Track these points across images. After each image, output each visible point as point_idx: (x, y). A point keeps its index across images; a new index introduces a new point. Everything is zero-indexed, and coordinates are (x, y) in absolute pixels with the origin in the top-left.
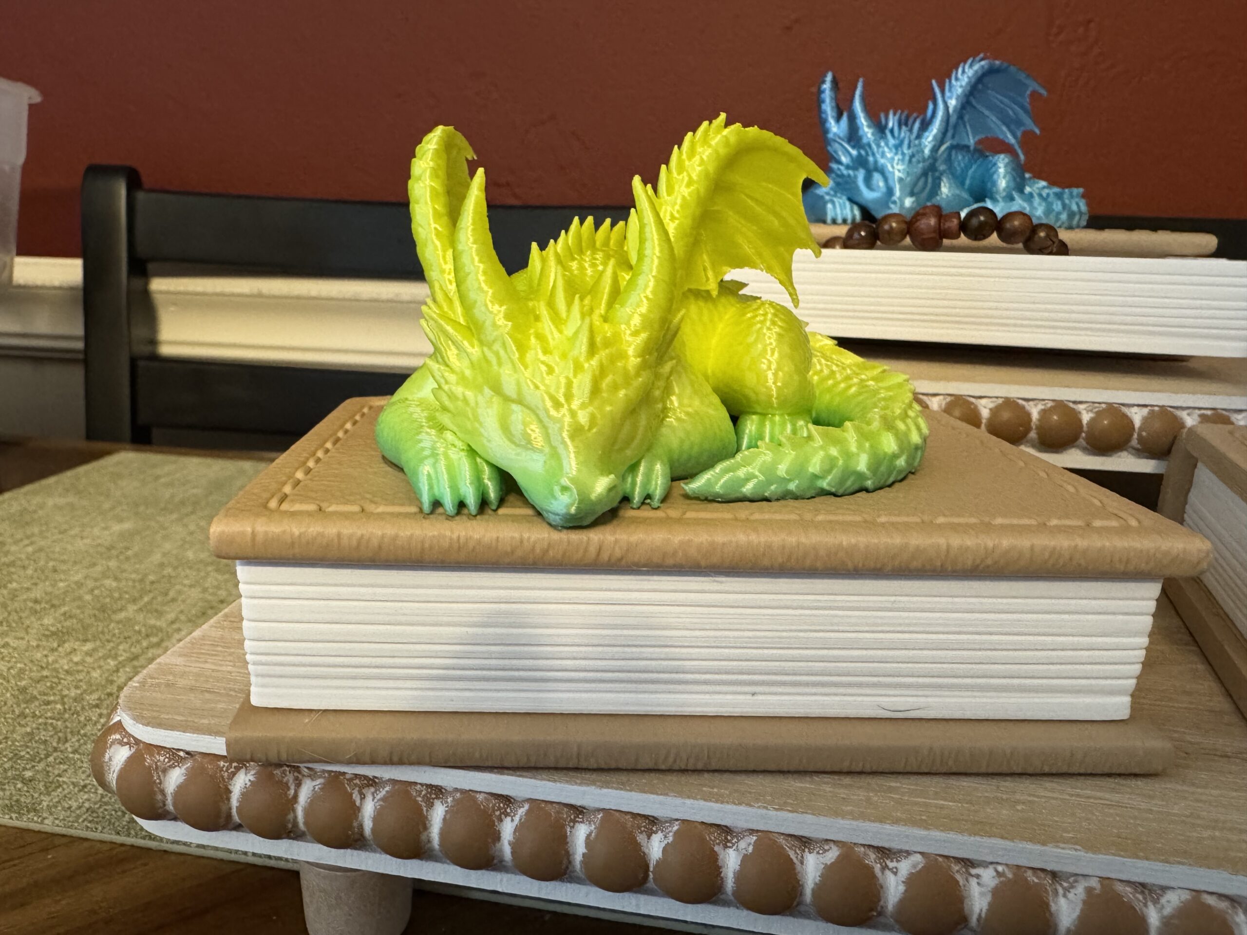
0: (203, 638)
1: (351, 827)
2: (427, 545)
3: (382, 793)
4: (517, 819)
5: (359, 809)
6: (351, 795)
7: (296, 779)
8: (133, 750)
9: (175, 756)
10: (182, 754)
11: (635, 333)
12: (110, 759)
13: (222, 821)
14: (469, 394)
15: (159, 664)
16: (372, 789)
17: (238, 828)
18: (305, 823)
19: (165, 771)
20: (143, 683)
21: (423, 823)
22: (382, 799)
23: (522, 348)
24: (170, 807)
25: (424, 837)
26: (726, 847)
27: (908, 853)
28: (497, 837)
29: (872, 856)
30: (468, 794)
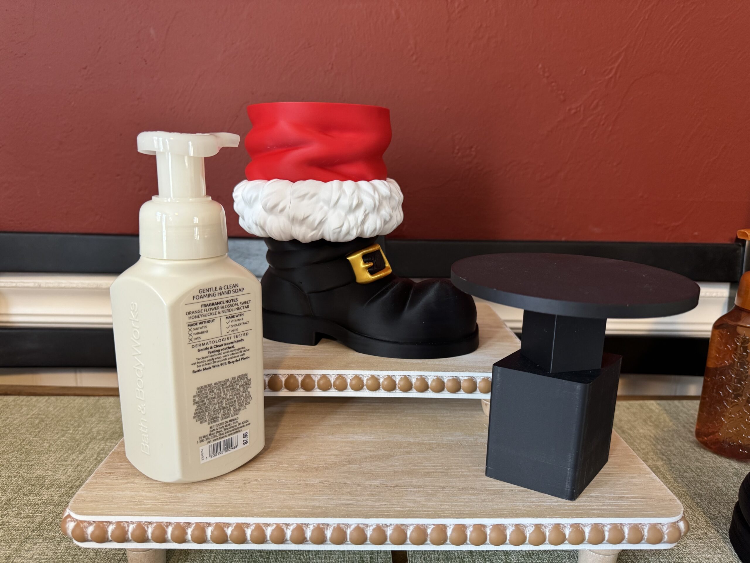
1: (145, 536)
5: (147, 531)
6: (145, 527)
7: (128, 525)
8: (76, 523)
9: (89, 523)
10: (92, 522)
12: (68, 526)
13: (106, 540)
15: (78, 494)
16: (151, 525)
17: (111, 541)
18: (132, 537)
19: (87, 528)
21: (165, 532)
22: (153, 528)
24: (89, 538)
25: (166, 536)
27: (293, 524)
28: (186, 534)
29: (284, 526)
30: (178, 523)
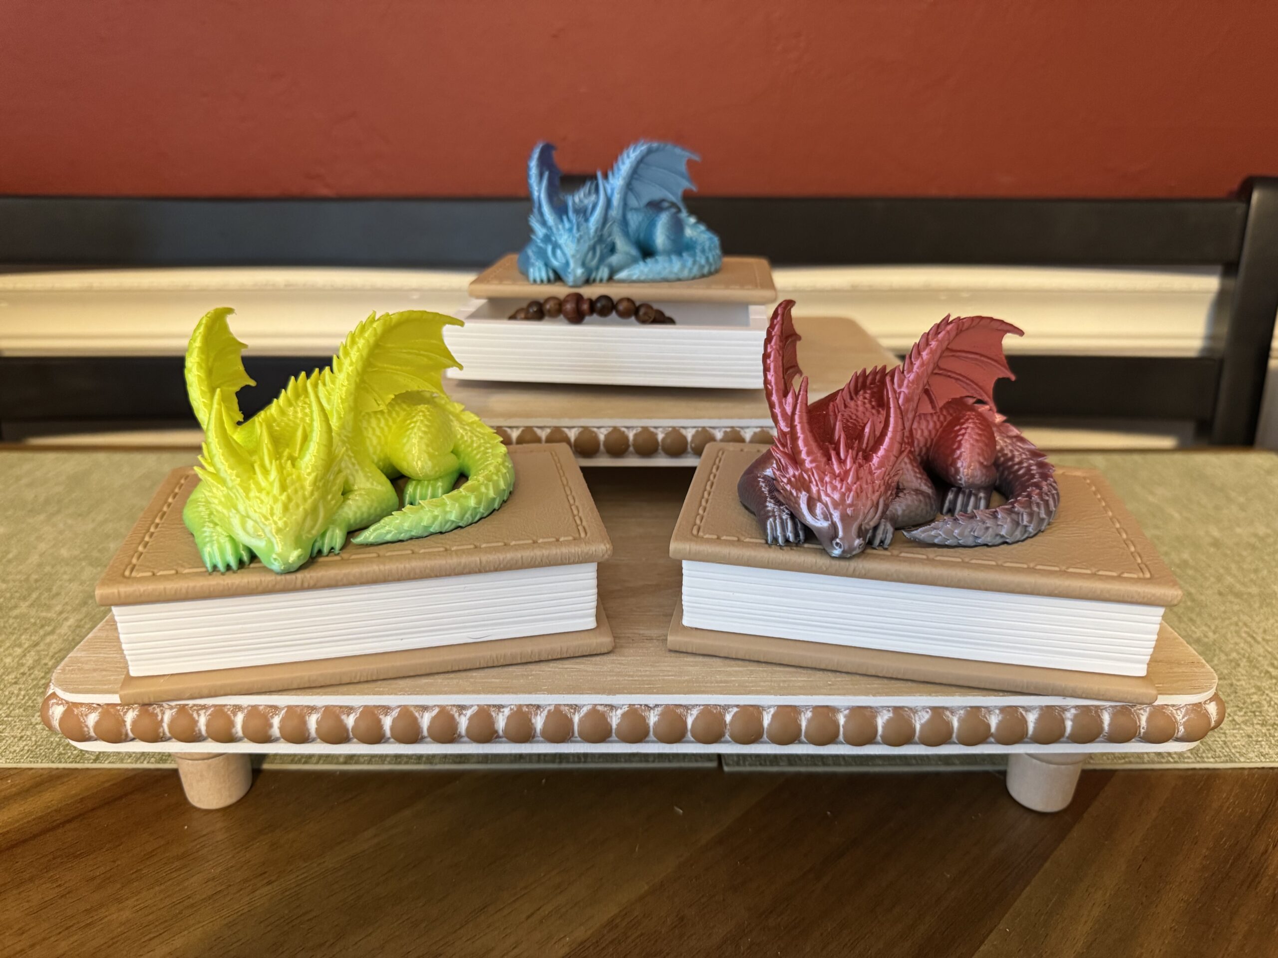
0: (95, 637)
1: (194, 731)
2: (212, 589)
3: (209, 712)
4: (281, 716)
5: (197, 721)
6: (192, 715)
7: (161, 710)
8: (66, 707)
9: (91, 707)
10: (95, 705)
11: (309, 474)
12: (53, 713)
13: (123, 737)
14: (225, 511)
15: (71, 657)
16: (204, 711)
17: (133, 740)
18: (170, 732)
19: (86, 715)
20: (63, 670)
21: (232, 724)
22: (209, 715)
23: (247, 490)
24: (92, 734)
25: (234, 730)
26: (386, 715)
27: (472, 706)
28: (271, 726)
29: (455, 709)
30: (254, 708)
